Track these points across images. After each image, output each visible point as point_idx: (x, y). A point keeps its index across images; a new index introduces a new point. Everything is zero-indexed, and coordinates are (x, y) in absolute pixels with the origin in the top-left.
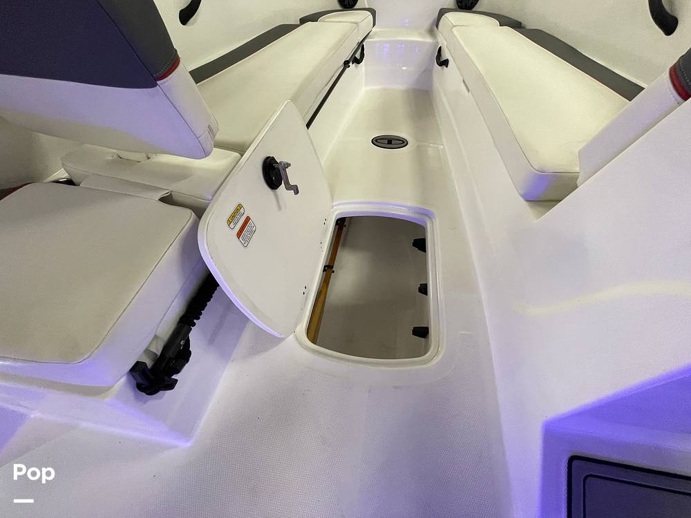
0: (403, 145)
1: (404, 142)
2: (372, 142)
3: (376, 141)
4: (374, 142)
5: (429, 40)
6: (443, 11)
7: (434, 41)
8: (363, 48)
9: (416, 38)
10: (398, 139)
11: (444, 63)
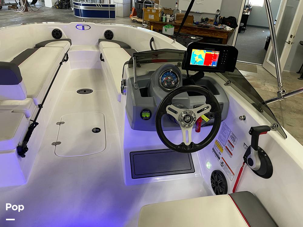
0: (91, 92)
1: (91, 91)
2: (77, 92)
3: (79, 91)
4: (78, 92)
5: (96, 51)
6: (100, 40)
7: (99, 51)
8: (67, 55)
9: (91, 50)
10: (88, 90)
11: (103, 60)
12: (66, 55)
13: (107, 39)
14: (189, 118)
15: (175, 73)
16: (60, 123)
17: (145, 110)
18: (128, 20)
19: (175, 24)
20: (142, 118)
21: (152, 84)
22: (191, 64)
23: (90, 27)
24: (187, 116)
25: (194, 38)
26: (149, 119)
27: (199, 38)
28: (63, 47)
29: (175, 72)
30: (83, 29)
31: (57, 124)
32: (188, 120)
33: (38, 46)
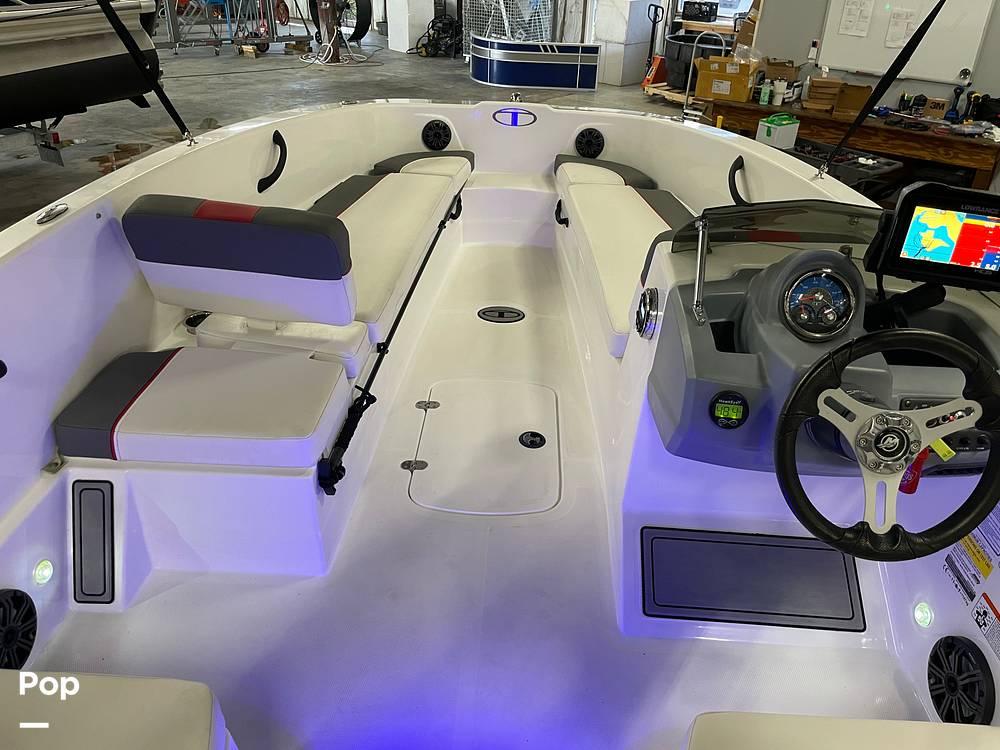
0: (519, 318)
1: (519, 315)
2: (479, 315)
4: (482, 315)
5: (546, 191)
6: (560, 160)
7: (552, 192)
8: (460, 201)
9: (528, 187)
10: (512, 311)
11: (565, 222)
12: (457, 200)
13: (583, 155)
14: (897, 440)
15: (842, 281)
16: (425, 406)
17: (728, 396)
18: (636, 94)
19: (802, 113)
20: (715, 419)
21: (753, 312)
22: (905, 254)
23: (535, 119)
24: (886, 431)
25: (870, 162)
26: (738, 426)
27: (888, 164)
28: (450, 176)
29: (841, 279)
30: (515, 122)
31: (419, 405)
32: (892, 445)
33: (381, 170)
